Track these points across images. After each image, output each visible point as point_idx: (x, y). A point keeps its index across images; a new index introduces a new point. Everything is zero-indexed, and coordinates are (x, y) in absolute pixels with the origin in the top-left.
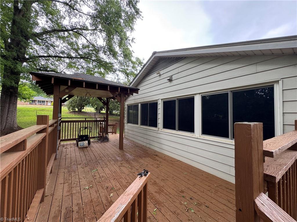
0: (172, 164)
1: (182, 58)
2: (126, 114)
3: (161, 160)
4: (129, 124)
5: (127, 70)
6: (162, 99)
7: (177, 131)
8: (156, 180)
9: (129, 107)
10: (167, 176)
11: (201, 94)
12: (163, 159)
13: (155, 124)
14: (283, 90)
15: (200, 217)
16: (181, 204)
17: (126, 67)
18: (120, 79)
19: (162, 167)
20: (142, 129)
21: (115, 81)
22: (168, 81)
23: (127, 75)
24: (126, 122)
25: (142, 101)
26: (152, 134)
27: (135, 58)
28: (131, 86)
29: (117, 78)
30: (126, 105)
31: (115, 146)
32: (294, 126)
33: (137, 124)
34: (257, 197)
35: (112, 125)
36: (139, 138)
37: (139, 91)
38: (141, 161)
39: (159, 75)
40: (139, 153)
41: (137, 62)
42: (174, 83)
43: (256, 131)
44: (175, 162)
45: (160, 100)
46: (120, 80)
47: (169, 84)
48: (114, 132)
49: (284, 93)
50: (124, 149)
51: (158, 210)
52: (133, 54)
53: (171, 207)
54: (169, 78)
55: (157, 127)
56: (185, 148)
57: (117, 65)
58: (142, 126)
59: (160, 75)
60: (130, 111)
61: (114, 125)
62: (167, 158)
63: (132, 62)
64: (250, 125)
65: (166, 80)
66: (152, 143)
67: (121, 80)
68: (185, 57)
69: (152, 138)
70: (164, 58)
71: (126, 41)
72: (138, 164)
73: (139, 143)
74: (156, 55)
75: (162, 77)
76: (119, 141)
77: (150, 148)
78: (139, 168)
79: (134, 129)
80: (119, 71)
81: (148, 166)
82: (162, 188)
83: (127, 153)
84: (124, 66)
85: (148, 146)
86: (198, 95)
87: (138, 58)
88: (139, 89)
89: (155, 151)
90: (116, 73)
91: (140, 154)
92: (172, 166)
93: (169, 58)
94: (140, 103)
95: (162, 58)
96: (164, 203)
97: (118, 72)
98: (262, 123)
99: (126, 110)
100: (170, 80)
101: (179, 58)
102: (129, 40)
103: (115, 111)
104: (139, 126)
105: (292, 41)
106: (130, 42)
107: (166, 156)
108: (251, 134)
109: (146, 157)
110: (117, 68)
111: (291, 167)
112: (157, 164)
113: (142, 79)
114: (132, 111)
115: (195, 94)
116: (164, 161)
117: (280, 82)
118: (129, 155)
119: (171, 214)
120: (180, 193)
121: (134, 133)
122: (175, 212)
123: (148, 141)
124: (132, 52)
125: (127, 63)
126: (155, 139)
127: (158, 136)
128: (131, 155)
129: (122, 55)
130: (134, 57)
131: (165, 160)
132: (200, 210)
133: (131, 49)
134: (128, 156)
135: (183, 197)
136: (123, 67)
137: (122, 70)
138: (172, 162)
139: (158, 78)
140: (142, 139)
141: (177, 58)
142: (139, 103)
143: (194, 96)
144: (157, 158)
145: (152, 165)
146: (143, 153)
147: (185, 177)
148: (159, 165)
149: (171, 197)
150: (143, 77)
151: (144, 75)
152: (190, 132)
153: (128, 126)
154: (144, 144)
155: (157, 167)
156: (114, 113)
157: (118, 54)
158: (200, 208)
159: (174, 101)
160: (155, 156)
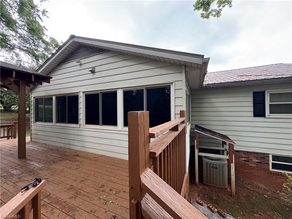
0: (96, 161)
1: (105, 50)
2: (32, 110)
3: (82, 159)
4: (39, 123)
5: (36, 50)
6: (83, 92)
7: (101, 126)
8: (72, 184)
9: (38, 101)
10: (88, 175)
11: (123, 89)
12: (84, 158)
13: (75, 120)
14: (175, 90)
15: (117, 204)
16: (100, 199)
17: (34, 47)
18: (23, 61)
19: (82, 167)
20: (58, 127)
21: (14, 62)
22: (90, 72)
23: (36, 57)
24: (32, 120)
25: (58, 92)
26: (72, 132)
27: (49, 37)
28: (39, 72)
29: (16, 58)
30: (33, 98)
31: (11, 155)
32: (179, 115)
33: (52, 121)
34: (143, 172)
35: (7, 126)
36: (55, 139)
37: (51, 80)
38: (55, 166)
39: (79, 64)
40: (53, 157)
41: (52, 44)
42: (97, 75)
43: (143, 118)
44: (99, 158)
45: (82, 93)
46: (22, 63)
47: (91, 76)
48: (10, 136)
49: (176, 92)
50: (27, 157)
51: (71, 217)
52: (45, 32)
53: (88, 207)
54: (91, 69)
55: (78, 123)
56: (109, 142)
57: (16, 40)
58: (58, 124)
59: (81, 65)
60: (40, 106)
61: (10, 126)
62: (90, 156)
63: (44, 42)
64: (138, 113)
65: (87, 71)
66: (72, 142)
67: (24, 63)
68: (108, 51)
69: (72, 137)
70: (86, 46)
71: (33, 10)
72: (49, 172)
73: (54, 145)
74: (75, 40)
75: (84, 67)
76: (17, 148)
77: (69, 149)
78: (49, 176)
79: (47, 128)
80: (20, 49)
81: (64, 170)
82: (79, 190)
83: (32, 161)
84: (30, 44)
85: (67, 146)
86: (121, 89)
87: (54, 39)
88: (51, 78)
89: (77, 151)
90: (14, 50)
91: (54, 159)
92: (95, 163)
93: (91, 47)
94: (55, 95)
95: (83, 45)
96: (80, 207)
97: (17, 51)
98: (149, 111)
99: (32, 104)
100: (93, 72)
101: (102, 49)
102: (38, 11)
103: (15, 107)
104: (54, 125)
105: (179, 56)
106: (40, 13)
107: (88, 153)
108: (138, 121)
109: (62, 160)
110: (17, 44)
111: (171, 143)
112: (77, 165)
113: (57, 65)
114: (42, 106)
115: (118, 89)
116: (86, 160)
117: (174, 83)
118: (35, 163)
119: (87, 214)
120: (100, 189)
121: (47, 134)
122: (91, 211)
123: (67, 141)
124: (43, 28)
125: (36, 41)
126: (77, 138)
127: (80, 133)
128: (39, 162)
129: (26, 28)
130: (47, 36)
131: (87, 158)
132: (117, 197)
133: (42, 24)
134: (33, 165)
135: (103, 191)
136: (28, 45)
137: (25, 48)
138: (95, 159)
139: (78, 68)
140: (59, 140)
141: (99, 49)
142: (53, 95)
143: (117, 91)
144: (77, 158)
145: (70, 168)
146: (58, 156)
147: (107, 171)
148: (80, 165)
149: (88, 197)
150: (58, 63)
151: (60, 61)
152: (114, 126)
153: (36, 126)
154: (62, 145)
155: (77, 168)
156: (13, 109)
157: (17, 24)
158: (118, 195)
159: (97, 95)
160: (75, 157)
